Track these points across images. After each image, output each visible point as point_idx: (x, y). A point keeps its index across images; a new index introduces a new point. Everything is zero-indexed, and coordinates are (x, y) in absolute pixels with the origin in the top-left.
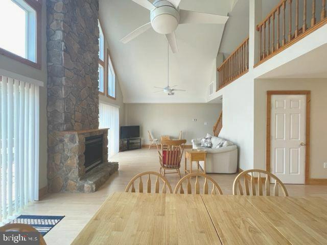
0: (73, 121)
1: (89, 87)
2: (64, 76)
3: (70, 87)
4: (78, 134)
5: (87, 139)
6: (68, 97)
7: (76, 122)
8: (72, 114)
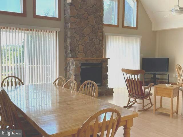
0: (77, 52)
1: (92, 25)
2: (70, 22)
3: (74, 29)
4: (75, 60)
6: (73, 36)
7: (79, 52)
8: (76, 47)
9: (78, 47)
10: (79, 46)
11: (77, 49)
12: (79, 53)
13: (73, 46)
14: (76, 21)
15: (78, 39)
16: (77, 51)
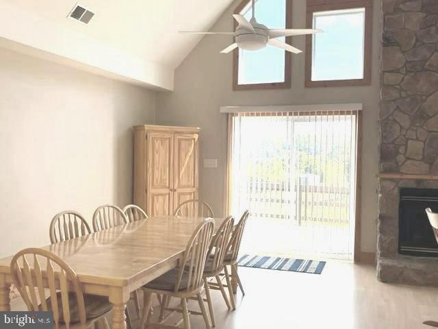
0: (401, 158)
3: (395, 100)
5: (404, 192)
6: (390, 118)
7: (408, 159)
8: (400, 146)
9: (406, 146)
10: (410, 142)
11: (402, 150)
12: (409, 162)
13: (389, 144)
14: (402, 80)
15: (406, 124)
16: (402, 156)
